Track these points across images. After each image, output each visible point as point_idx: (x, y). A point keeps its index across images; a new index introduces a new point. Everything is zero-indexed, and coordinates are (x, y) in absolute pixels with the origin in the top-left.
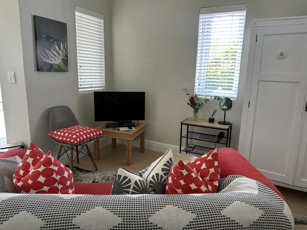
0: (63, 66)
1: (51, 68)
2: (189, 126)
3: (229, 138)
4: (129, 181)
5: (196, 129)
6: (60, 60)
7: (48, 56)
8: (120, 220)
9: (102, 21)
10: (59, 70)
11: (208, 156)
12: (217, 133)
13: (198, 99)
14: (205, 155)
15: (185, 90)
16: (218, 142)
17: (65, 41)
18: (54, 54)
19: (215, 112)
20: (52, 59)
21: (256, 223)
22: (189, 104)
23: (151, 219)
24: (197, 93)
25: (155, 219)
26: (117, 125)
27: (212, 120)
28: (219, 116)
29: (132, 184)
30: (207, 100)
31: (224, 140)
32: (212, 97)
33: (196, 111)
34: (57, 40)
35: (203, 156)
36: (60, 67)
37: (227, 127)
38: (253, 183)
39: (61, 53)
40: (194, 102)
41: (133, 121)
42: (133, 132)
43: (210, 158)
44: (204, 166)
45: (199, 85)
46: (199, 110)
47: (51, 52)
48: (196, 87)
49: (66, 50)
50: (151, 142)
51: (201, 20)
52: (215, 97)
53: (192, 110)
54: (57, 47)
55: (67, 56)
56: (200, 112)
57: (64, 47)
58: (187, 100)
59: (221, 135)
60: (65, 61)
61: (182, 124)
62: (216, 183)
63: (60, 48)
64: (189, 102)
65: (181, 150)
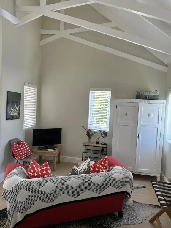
0: (18, 116)
1: (13, 118)
2: (86, 146)
3: (106, 152)
4: (78, 171)
5: (89, 148)
6: (17, 113)
7: (12, 112)
8: (82, 182)
9: (36, 89)
10: (16, 118)
11: (104, 159)
12: (100, 149)
13: (91, 132)
14: (103, 159)
15: (84, 127)
16: (102, 154)
17: (19, 103)
18: (14, 110)
19: (99, 138)
20: (13, 113)
21: (122, 179)
22: (86, 134)
23: (91, 180)
24: (90, 129)
25: (92, 180)
26: (45, 148)
27: (98, 143)
28: (101, 140)
29: (79, 172)
30: (95, 132)
31: (104, 153)
32: (97, 130)
33: (90, 138)
34: (16, 103)
35: (102, 160)
36: (16, 117)
37: (105, 146)
38: (120, 167)
39: (18, 110)
40: (89, 134)
41: (53, 145)
42: (57, 151)
43: (105, 160)
44: (103, 163)
45: (90, 124)
46: (91, 138)
47: (13, 109)
48: (89, 125)
49: (20, 107)
50: (63, 157)
51: (90, 93)
52: (99, 131)
53: (88, 137)
54: (16, 106)
55: (20, 110)
56: (92, 138)
57: (19, 106)
58: (85, 132)
59: (102, 150)
60: (19, 113)
61: (83, 145)
62: (108, 169)
63: (17, 107)
64: (86, 133)
65: (83, 160)
